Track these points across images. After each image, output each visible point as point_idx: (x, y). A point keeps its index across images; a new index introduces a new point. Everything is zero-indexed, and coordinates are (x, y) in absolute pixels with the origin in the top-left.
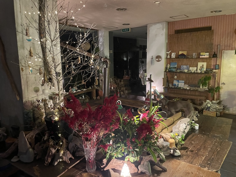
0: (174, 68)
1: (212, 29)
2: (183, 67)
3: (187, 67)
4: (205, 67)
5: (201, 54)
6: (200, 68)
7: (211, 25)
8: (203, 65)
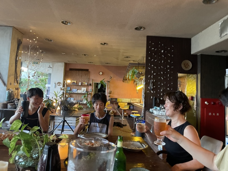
0: (68, 90)
1: (89, 70)
3: (76, 90)
4: (85, 90)
5: (84, 83)
7: (88, 69)
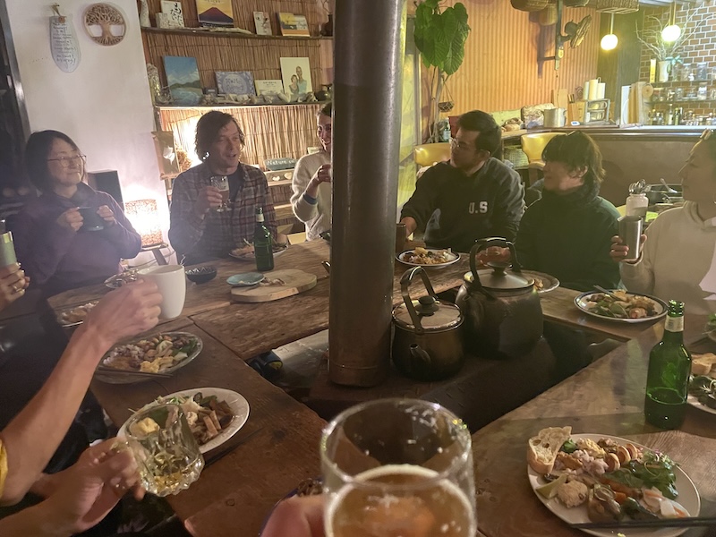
0: (188, 85)
2: (228, 80)
3: (247, 80)
4: (307, 76)
5: (283, 18)
6: (291, 83)
8: (299, 70)
